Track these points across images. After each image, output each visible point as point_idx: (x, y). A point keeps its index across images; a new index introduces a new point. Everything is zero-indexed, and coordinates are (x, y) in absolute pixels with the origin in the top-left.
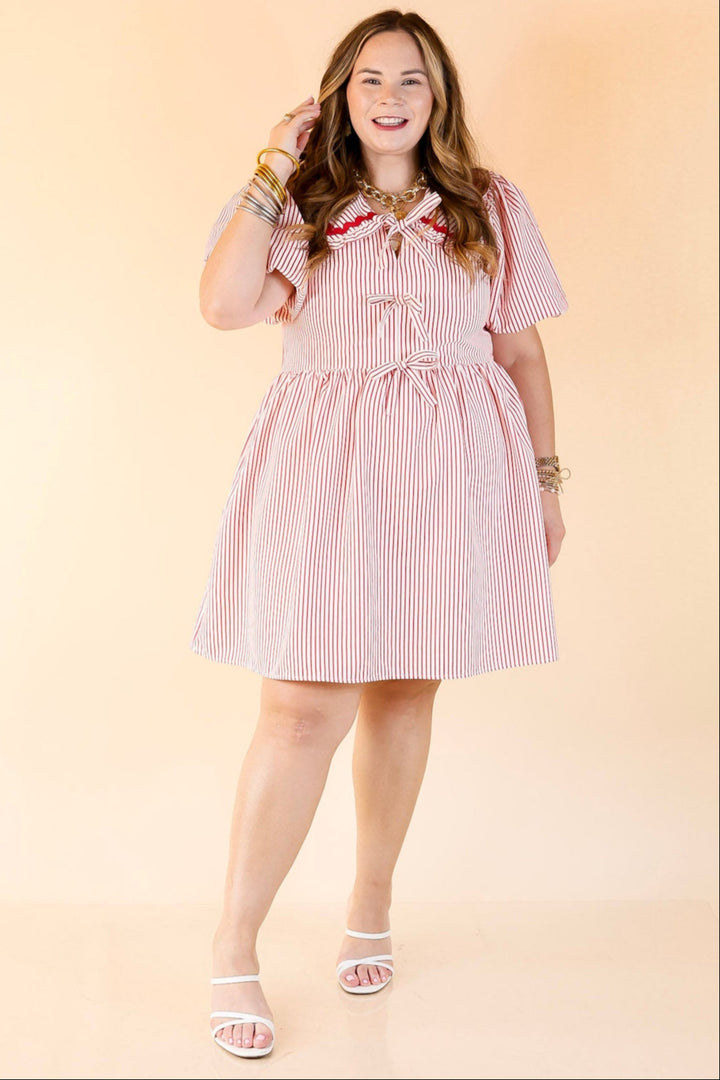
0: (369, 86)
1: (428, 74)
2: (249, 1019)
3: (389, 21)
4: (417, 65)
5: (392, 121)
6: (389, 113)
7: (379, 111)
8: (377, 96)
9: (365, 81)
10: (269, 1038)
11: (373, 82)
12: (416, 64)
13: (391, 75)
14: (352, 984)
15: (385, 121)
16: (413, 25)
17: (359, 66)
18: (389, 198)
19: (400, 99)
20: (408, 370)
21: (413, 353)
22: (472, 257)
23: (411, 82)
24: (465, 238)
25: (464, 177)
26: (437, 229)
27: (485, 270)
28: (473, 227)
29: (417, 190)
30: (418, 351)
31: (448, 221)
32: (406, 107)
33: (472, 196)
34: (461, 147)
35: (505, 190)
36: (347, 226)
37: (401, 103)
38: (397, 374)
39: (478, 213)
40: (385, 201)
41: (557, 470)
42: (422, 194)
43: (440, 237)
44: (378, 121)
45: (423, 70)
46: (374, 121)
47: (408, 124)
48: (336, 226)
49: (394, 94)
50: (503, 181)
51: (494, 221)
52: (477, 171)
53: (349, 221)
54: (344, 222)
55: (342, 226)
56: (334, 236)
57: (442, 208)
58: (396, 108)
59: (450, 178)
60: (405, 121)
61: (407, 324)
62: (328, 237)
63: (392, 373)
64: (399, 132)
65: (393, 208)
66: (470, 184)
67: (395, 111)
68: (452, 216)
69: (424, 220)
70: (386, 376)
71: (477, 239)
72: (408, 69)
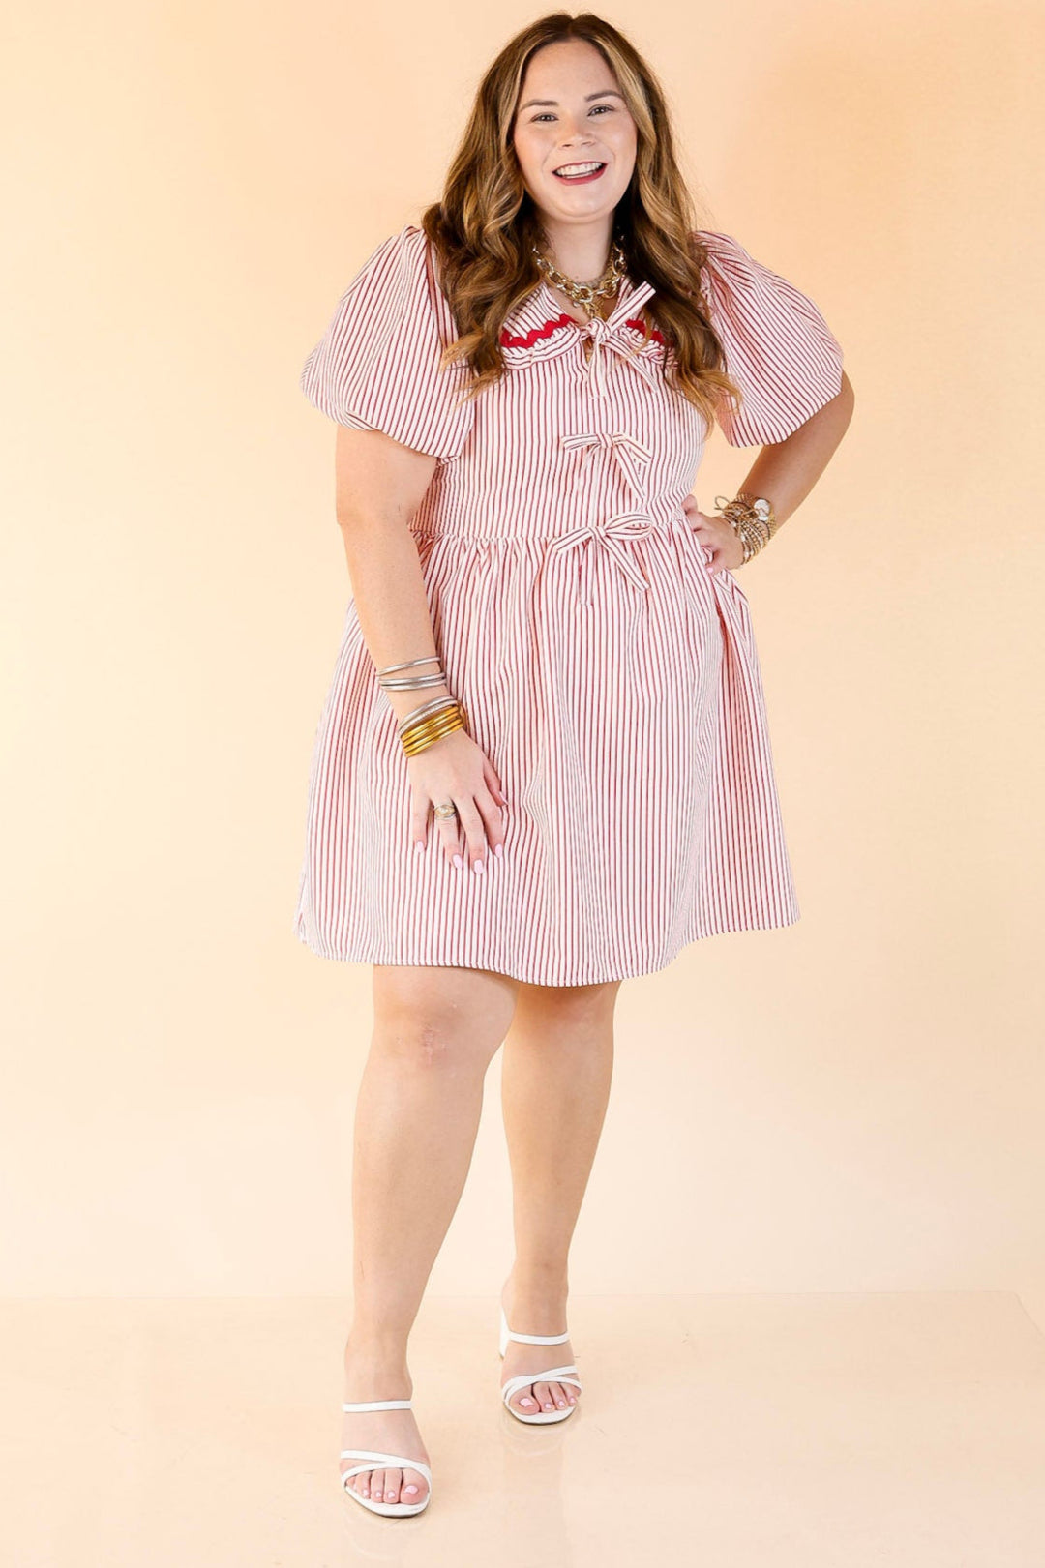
0: (540, 125)
1: (624, 96)
2: (394, 1462)
3: (556, 29)
4: (606, 83)
5: (583, 169)
6: (576, 157)
7: (559, 158)
8: (556, 136)
9: (535, 119)
10: (422, 1489)
11: (546, 118)
12: (604, 82)
13: (571, 104)
14: (529, 1411)
15: (573, 171)
16: (591, 30)
17: (526, 98)
19: (589, 135)
20: (607, 540)
21: (615, 517)
23: (600, 110)
30: (621, 514)
32: (601, 146)
36: (534, 335)
37: (592, 141)
38: (592, 545)
44: (562, 172)
45: (616, 90)
46: (555, 173)
47: (607, 169)
48: (515, 334)
49: (580, 130)
53: (535, 328)
54: (529, 330)
55: (525, 336)
56: (513, 350)
58: (585, 150)
60: (603, 166)
62: (505, 351)
63: (585, 544)
64: (593, 186)
67: (584, 154)
69: (630, 322)
70: (575, 549)
72: (594, 91)
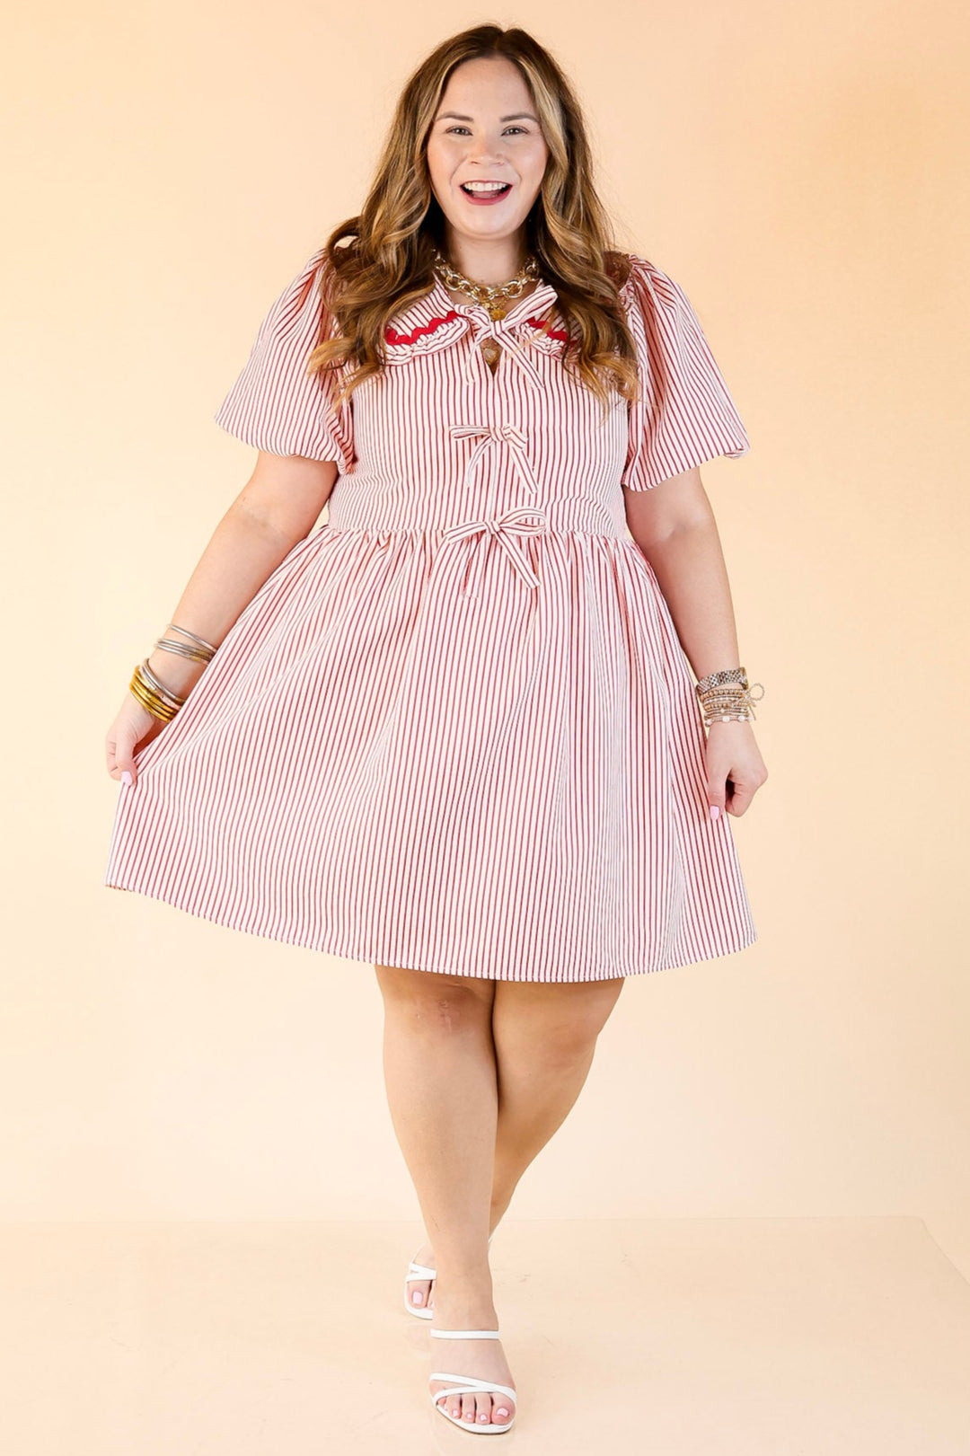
0: (454, 137)
1: (540, 119)
3: (483, 43)
4: (524, 106)
5: (489, 187)
6: (483, 176)
7: (467, 173)
8: (467, 151)
9: (449, 131)
11: (461, 131)
12: (520, 104)
13: (486, 124)
16: (517, 49)
17: (444, 109)
18: (483, 292)
19: (499, 156)
20: (502, 535)
21: (512, 510)
22: (603, 373)
23: (515, 131)
24: (594, 349)
25: (592, 263)
26: (553, 335)
27: (620, 390)
28: (605, 333)
29: (524, 281)
31: (568, 324)
32: (509, 168)
33: (607, 292)
34: (588, 223)
35: (654, 280)
36: (418, 332)
37: (502, 161)
38: (486, 538)
39: (612, 314)
40: (477, 295)
41: (745, 687)
42: (530, 288)
43: (557, 345)
44: (469, 187)
45: (534, 116)
46: (463, 187)
47: (512, 191)
48: (400, 333)
49: (489, 150)
50: (647, 267)
51: (634, 323)
52: (611, 256)
53: (420, 325)
54: (413, 327)
55: (409, 333)
56: (397, 347)
57: (560, 307)
58: (493, 169)
59: (574, 266)
60: (508, 188)
61: (508, 470)
62: (389, 348)
63: (479, 536)
65: (488, 305)
66: (602, 273)
67: (490, 173)
68: (575, 318)
69: (532, 322)
70: (470, 540)
71: (610, 349)
72: (510, 113)
